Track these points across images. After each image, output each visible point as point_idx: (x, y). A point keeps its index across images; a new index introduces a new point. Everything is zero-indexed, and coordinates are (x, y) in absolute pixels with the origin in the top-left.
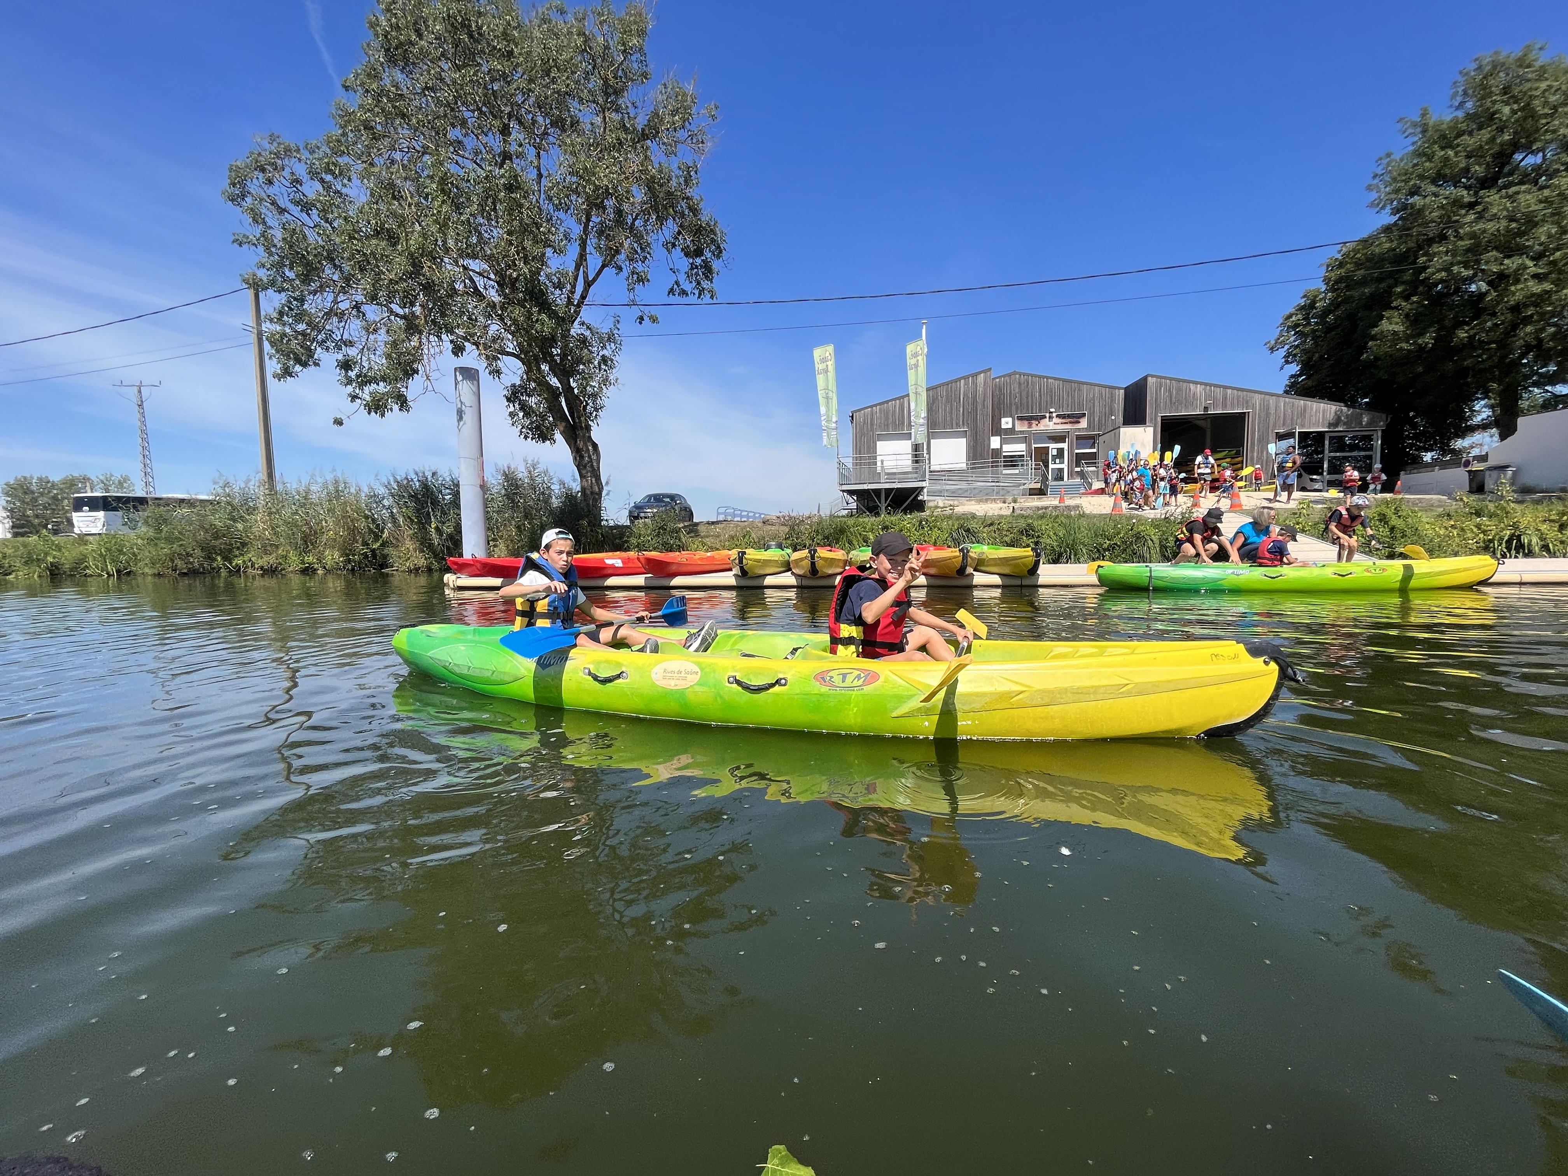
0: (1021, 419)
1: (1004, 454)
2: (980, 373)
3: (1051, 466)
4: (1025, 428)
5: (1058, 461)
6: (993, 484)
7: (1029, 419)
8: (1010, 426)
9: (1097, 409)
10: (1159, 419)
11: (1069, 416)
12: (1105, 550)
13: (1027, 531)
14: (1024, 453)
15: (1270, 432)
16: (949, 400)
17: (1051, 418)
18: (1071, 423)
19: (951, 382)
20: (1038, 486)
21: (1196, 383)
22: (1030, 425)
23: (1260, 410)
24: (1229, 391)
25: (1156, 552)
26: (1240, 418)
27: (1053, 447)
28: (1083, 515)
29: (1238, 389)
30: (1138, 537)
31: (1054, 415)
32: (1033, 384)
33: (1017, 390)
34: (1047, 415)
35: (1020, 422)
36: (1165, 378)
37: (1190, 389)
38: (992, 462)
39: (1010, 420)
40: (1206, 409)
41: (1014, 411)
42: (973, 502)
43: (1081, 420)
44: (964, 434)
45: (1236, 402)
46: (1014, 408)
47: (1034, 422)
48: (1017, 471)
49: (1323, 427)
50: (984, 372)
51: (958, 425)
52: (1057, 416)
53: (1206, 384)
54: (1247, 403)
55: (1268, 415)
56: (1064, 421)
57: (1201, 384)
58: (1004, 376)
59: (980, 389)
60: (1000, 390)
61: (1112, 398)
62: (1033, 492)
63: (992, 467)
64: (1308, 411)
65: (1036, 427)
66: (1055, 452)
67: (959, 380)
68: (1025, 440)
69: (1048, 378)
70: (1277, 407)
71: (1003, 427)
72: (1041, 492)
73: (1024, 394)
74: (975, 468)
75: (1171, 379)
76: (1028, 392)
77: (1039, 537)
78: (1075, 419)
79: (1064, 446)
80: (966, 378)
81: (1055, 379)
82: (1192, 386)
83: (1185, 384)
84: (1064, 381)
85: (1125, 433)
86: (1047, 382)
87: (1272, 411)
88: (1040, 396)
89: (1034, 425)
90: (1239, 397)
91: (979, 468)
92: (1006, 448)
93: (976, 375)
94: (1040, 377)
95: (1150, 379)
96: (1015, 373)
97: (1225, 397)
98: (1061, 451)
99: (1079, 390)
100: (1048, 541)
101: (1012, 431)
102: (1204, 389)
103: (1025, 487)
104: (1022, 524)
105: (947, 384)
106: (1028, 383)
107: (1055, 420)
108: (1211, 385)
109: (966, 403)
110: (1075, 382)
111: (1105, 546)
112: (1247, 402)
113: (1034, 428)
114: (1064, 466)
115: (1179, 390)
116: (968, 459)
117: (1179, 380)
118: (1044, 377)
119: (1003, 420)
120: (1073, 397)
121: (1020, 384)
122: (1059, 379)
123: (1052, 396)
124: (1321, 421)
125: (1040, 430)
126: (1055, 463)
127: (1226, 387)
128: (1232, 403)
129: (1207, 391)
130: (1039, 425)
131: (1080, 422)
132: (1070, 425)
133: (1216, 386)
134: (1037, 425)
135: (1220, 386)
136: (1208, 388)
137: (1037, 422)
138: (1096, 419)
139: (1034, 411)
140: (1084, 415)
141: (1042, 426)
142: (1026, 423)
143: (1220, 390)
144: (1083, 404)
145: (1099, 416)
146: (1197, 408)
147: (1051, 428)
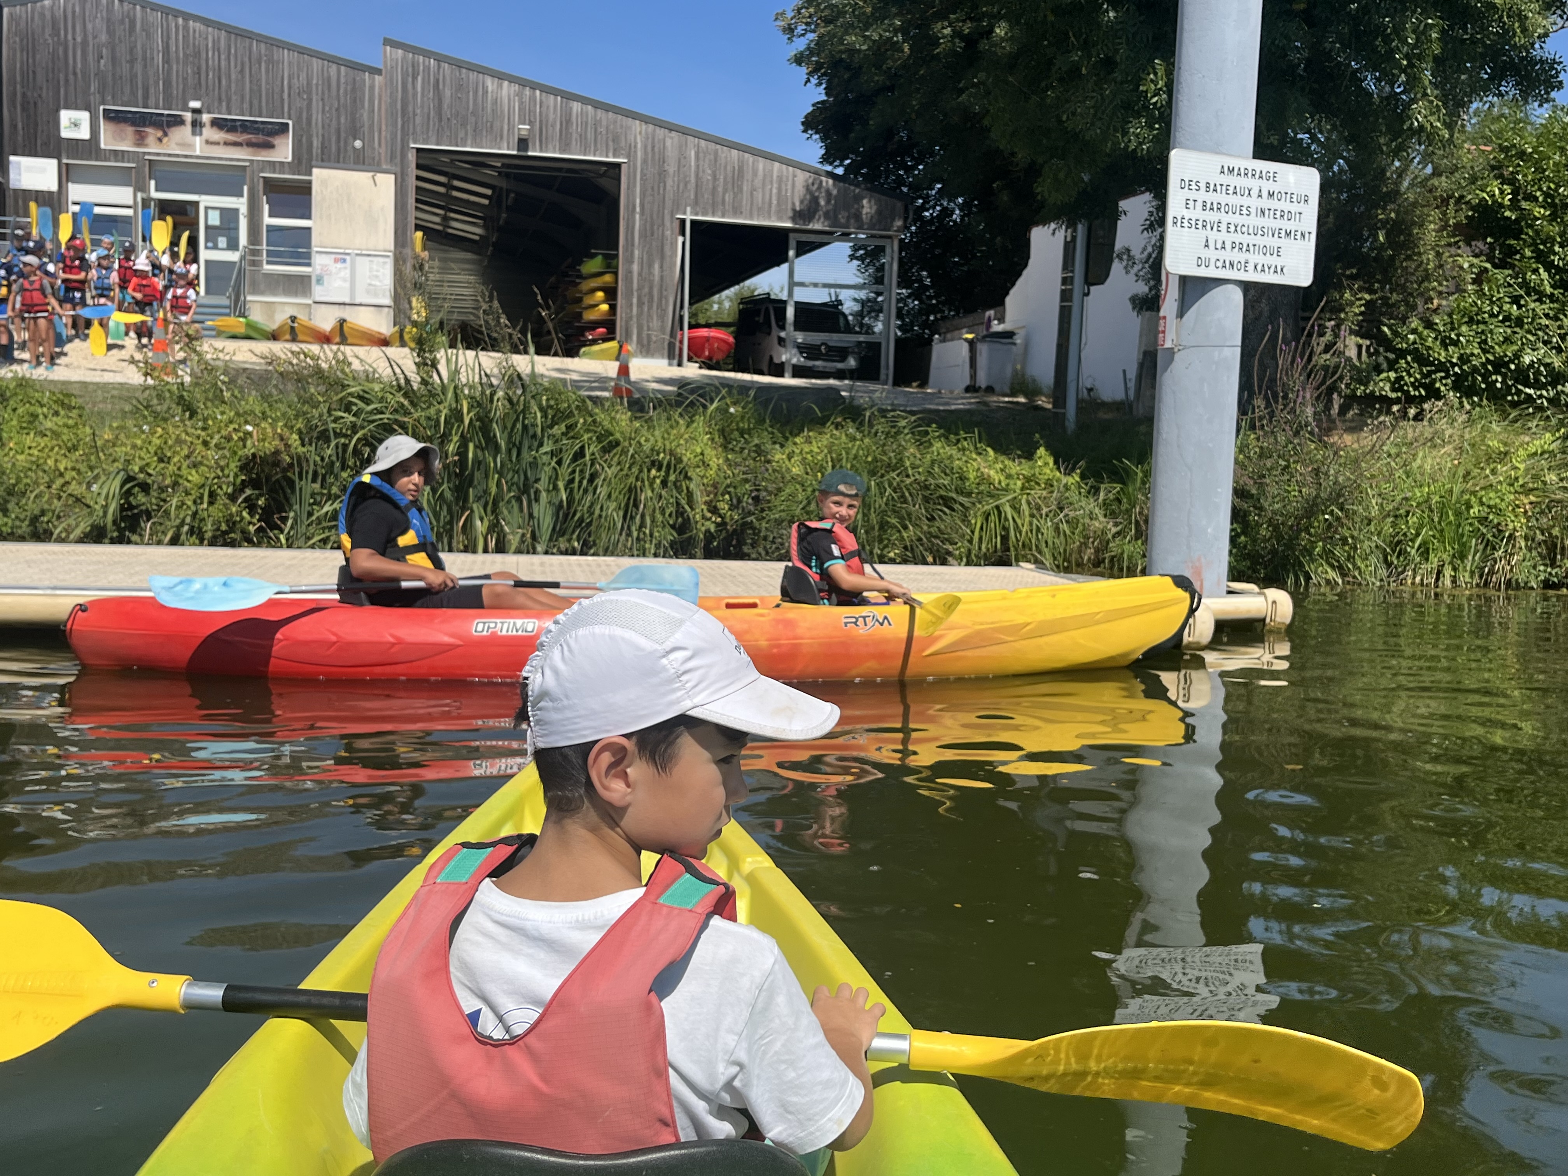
0: (113, 117)
3: (206, 255)
4: (126, 146)
5: (222, 242)
7: (140, 122)
8: (84, 133)
9: (317, 117)
10: (412, 157)
11: (244, 127)
14: (130, 212)
15: (666, 217)
17: (197, 125)
18: (250, 144)
21: (500, 76)
22: (141, 139)
23: (645, 161)
24: (576, 106)
26: (609, 175)
27: (209, 205)
29: (597, 105)
31: (206, 117)
32: (147, 31)
33: (104, 37)
34: (188, 116)
35: (111, 126)
36: (427, 54)
37: (485, 92)
39: (84, 116)
40: (523, 143)
41: (94, 98)
43: (277, 141)
45: (590, 135)
46: (94, 87)
47: (152, 133)
49: (780, 219)
52: (215, 123)
53: (523, 83)
54: (615, 142)
55: (662, 174)
56: (230, 137)
57: (512, 79)
60: (55, 31)
61: (355, 90)
64: (748, 175)
66: (215, 219)
68: (129, 177)
69: (187, 17)
70: (682, 159)
71: (65, 133)
75: (440, 59)
76: (132, 51)
78: (261, 138)
79: (241, 204)
81: (208, 23)
82: (490, 83)
83: (473, 76)
84: (230, 30)
85: (324, 183)
86: (186, 28)
87: (671, 169)
88: (166, 61)
89: (151, 140)
90: (596, 124)
92: (78, 192)
94: (167, 12)
97: (567, 121)
98: (229, 216)
99: (270, 61)
101: (89, 148)
102: (519, 95)
106: (133, 22)
107: (209, 132)
108: (534, 86)
110: (261, 39)
112: (616, 140)
113: (153, 147)
114: (239, 256)
115: (460, 87)
117: (459, 64)
118: (177, 13)
119: (66, 116)
120: (256, 79)
121: (111, 22)
122: (219, 26)
123: (199, 68)
124: (775, 202)
125: (170, 155)
126: (215, 247)
127: (569, 97)
128: (582, 137)
129: (526, 99)
130: (165, 140)
131: (271, 146)
132: (250, 149)
133: (547, 90)
134: (160, 140)
135: (555, 92)
136: (527, 91)
137: (160, 134)
138: (316, 143)
139: (152, 101)
140: (284, 128)
141: (173, 145)
142: (130, 130)
143: (556, 100)
144: (282, 100)
145: (323, 136)
146: (502, 138)
147: (198, 153)
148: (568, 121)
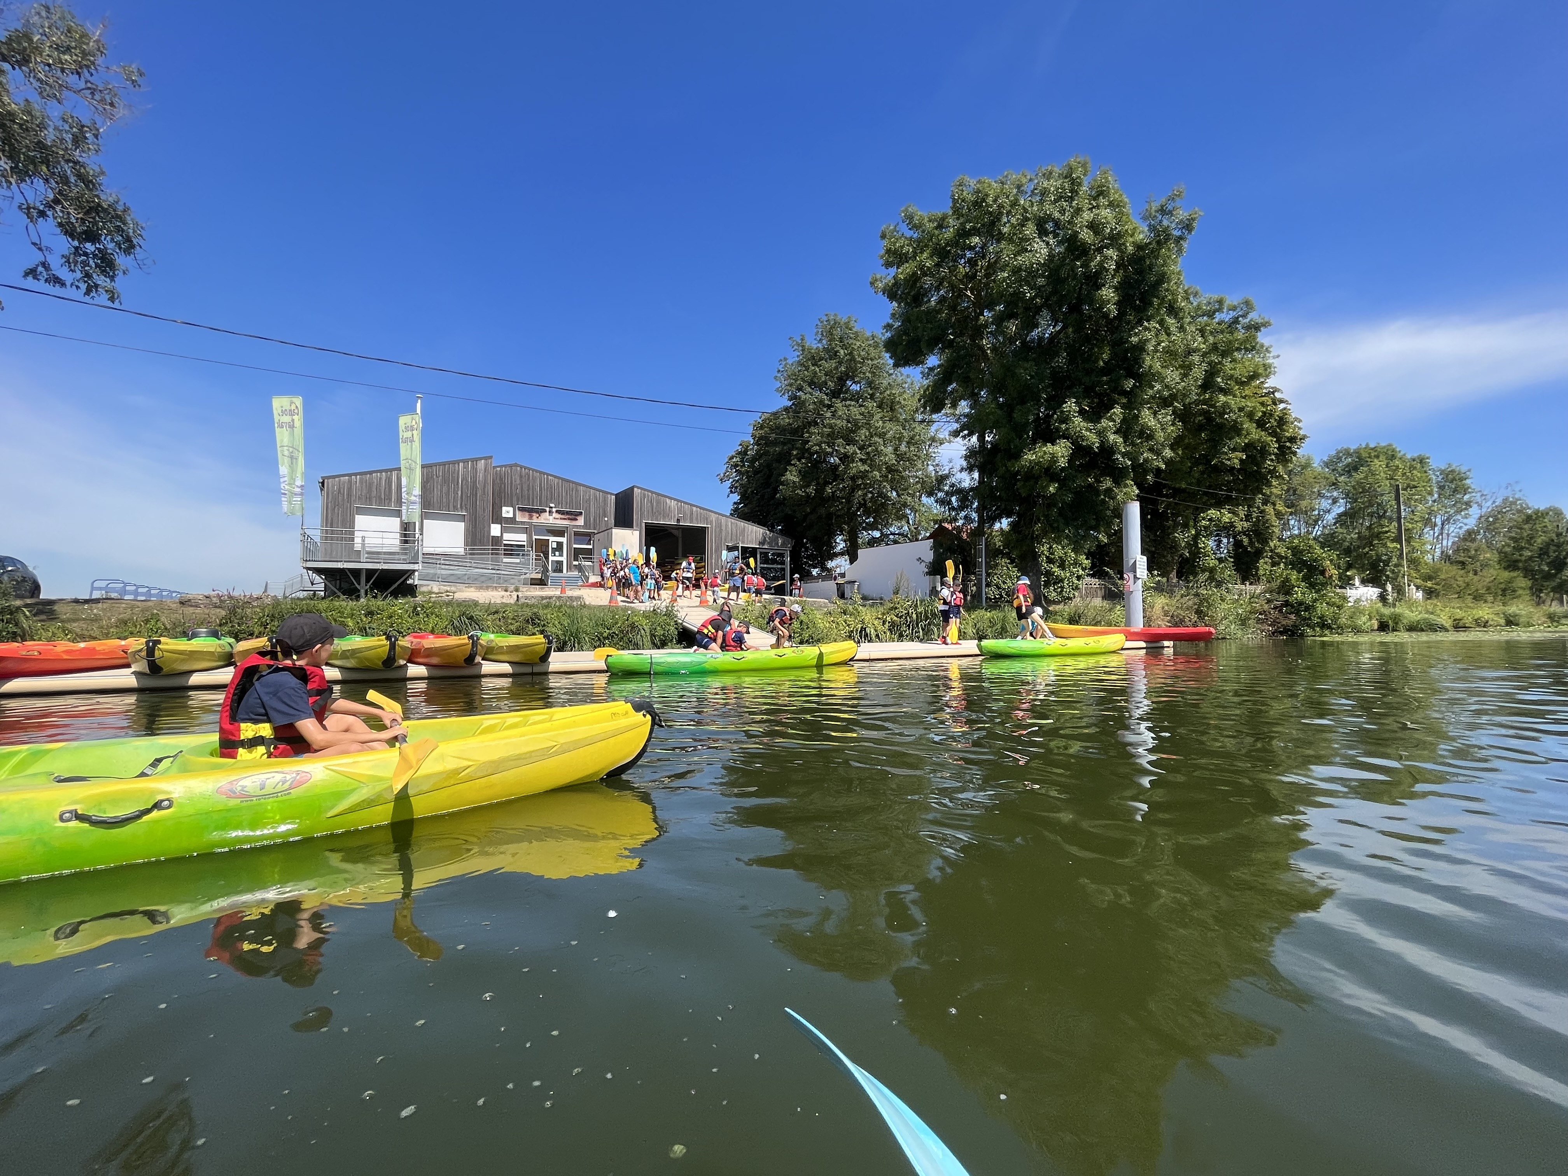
0: (522, 510)
1: (505, 542)
2: (481, 459)
3: (551, 558)
4: (526, 520)
5: (557, 553)
6: (494, 572)
7: (531, 511)
8: (511, 515)
9: (592, 510)
10: (644, 525)
11: (568, 513)
12: (605, 638)
13: (533, 620)
14: (525, 543)
15: (723, 544)
16: (445, 481)
17: (551, 512)
18: (569, 519)
19: (449, 463)
20: (539, 576)
21: (671, 498)
22: (531, 517)
23: (713, 526)
24: (694, 509)
25: (647, 640)
26: (703, 530)
27: (553, 540)
28: (584, 606)
29: (701, 508)
30: (633, 626)
31: (554, 510)
32: (534, 479)
33: (518, 482)
34: (548, 509)
35: (521, 513)
36: (647, 491)
37: (667, 503)
38: (492, 549)
39: (511, 509)
40: (678, 520)
41: (515, 502)
42: (472, 589)
43: (578, 518)
44: (462, 518)
45: (699, 518)
46: (515, 499)
47: (535, 515)
48: (518, 561)
49: (756, 544)
50: (486, 458)
51: (455, 508)
52: (557, 511)
53: (678, 501)
54: (706, 520)
55: (721, 531)
56: (563, 517)
57: (675, 500)
58: (505, 466)
59: (481, 476)
60: (501, 479)
61: (605, 500)
62: (535, 582)
63: (492, 554)
64: (746, 531)
65: (535, 520)
66: (555, 545)
67: (458, 462)
68: (526, 531)
69: (548, 475)
70: (726, 525)
71: (504, 515)
72: (541, 582)
73: (525, 487)
74: (473, 554)
75: (652, 492)
76: (529, 486)
77: (544, 625)
78: (573, 517)
79: (563, 540)
80: (465, 461)
81: (555, 477)
82: (668, 501)
83: (663, 498)
84: (563, 479)
85: (616, 534)
86: (548, 478)
87: (724, 528)
88: (541, 490)
89: (534, 517)
90: (701, 515)
91: (478, 554)
92: (506, 536)
93: (477, 460)
94: (541, 473)
95: (636, 489)
96: (516, 465)
97: (691, 513)
98: (560, 545)
99: (577, 490)
100: (554, 630)
101: (512, 520)
102: (677, 504)
103: (528, 576)
104: (528, 613)
105: (444, 464)
106: (529, 476)
107: (555, 515)
108: (681, 502)
109: (464, 487)
110: (573, 482)
111: (605, 635)
114: (564, 559)
115: (658, 502)
116: (466, 544)
117: (659, 494)
118: (544, 474)
119: (504, 509)
120: (571, 496)
121: (521, 477)
122: (559, 478)
123: (552, 493)
124: (754, 539)
125: (540, 523)
126: (555, 555)
127: (692, 505)
128: (697, 519)
129: (679, 506)
130: (540, 517)
131: (576, 520)
132: (569, 521)
133: (685, 503)
134: (538, 517)
135: (688, 504)
136: (680, 504)
137: (538, 515)
138: (592, 519)
139: (535, 504)
140: (579, 513)
141: (542, 519)
142: (527, 514)
143: (688, 507)
144: (580, 504)
145: (594, 516)
146: (670, 519)
147: (551, 522)
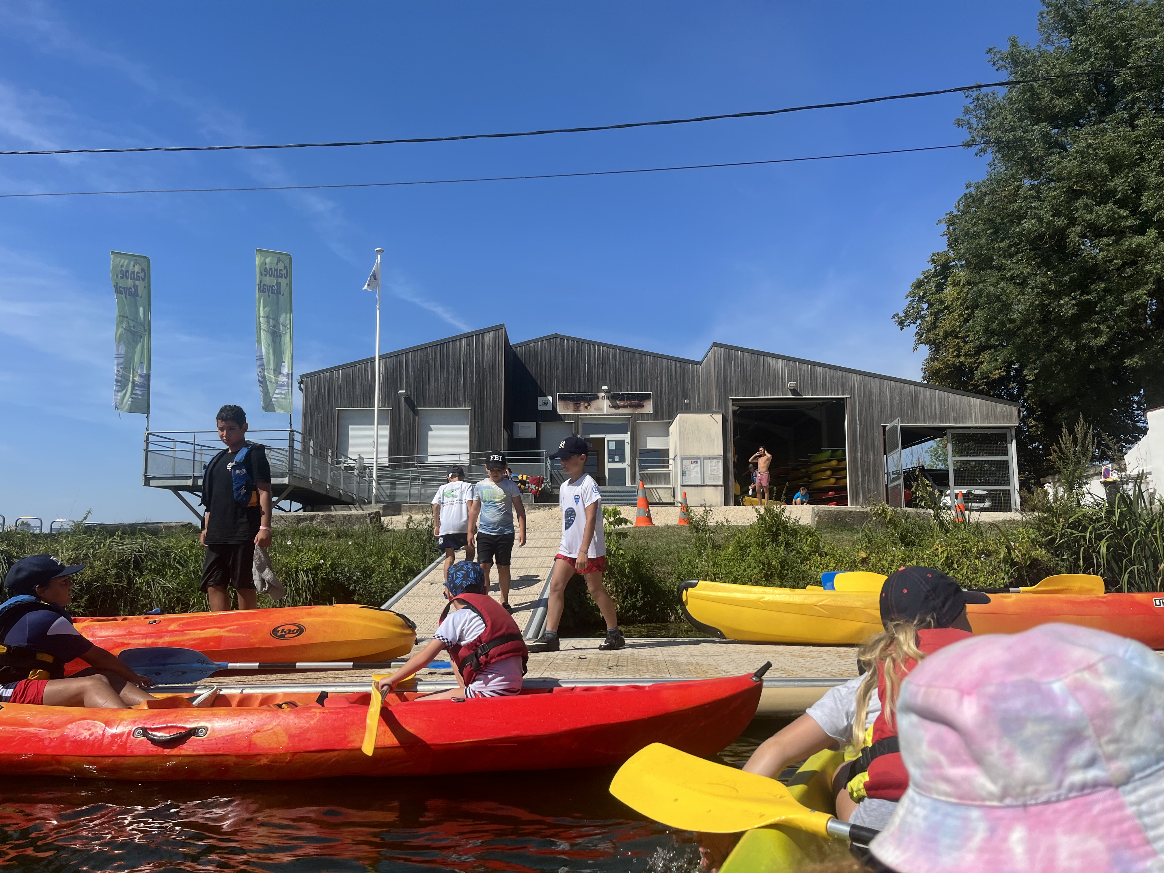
0: (563, 398)
2: (489, 331)
3: (608, 465)
4: (570, 412)
5: (617, 458)
7: (576, 399)
8: (549, 407)
9: (665, 390)
11: (628, 397)
15: (875, 425)
16: (444, 365)
17: (604, 398)
18: (631, 406)
21: (776, 357)
22: (577, 408)
23: (860, 396)
24: (819, 369)
26: (840, 404)
27: (610, 439)
29: (831, 367)
31: (609, 394)
32: (580, 353)
33: (558, 360)
34: (600, 394)
35: (562, 403)
36: (736, 349)
37: (769, 366)
39: (549, 399)
40: (791, 392)
41: (555, 389)
43: (645, 403)
45: (828, 384)
47: (583, 405)
50: (496, 329)
51: (456, 403)
52: (614, 397)
53: (789, 359)
55: (871, 402)
56: (622, 403)
57: (783, 358)
60: (536, 358)
61: (685, 375)
65: (585, 411)
66: (613, 446)
69: (600, 345)
70: (881, 392)
71: (540, 409)
73: (568, 366)
75: (743, 351)
76: (573, 364)
78: (637, 402)
79: (627, 437)
81: (610, 347)
82: (772, 361)
83: (762, 358)
84: (621, 349)
85: (685, 422)
86: (599, 350)
87: (876, 398)
88: (590, 368)
89: (582, 408)
90: (831, 378)
93: (482, 334)
94: (589, 343)
96: (555, 336)
97: (814, 378)
98: (620, 445)
99: (641, 363)
101: (552, 414)
102: (787, 365)
106: (573, 350)
107: (610, 402)
108: (795, 360)
109: (468, 371)
110: (636, 352)
112: (843, 385)
113: (583, 411)
114: (626, 465)
115: (755, 364)
117: (754, 353)
118: (595, 344)
119: (540, 400)
120: (634, 372)
122: (615, 348)
123: (605, 370)
124: (938, 412)
125: (591, 415)
126: (613, 461)
127: (815, 364)
128: (824, 386)
129: (791, 367)
130: (589, 407)
131: (643, 406)
132: (631, 409)
133: (803, 362)
134: (586, 408)
135: (807, 363)
136: (792, 363)
137: (586, 405)
138: (665, 402)
139: (582, 389)
140: (648, 397)
141: (593, 410)
142: (571, 404)
143: (808, 367)
144: (647, 382)
145: (669, 398)
146: (779, 390)
147: (605, 413)
148: (816, 378)
